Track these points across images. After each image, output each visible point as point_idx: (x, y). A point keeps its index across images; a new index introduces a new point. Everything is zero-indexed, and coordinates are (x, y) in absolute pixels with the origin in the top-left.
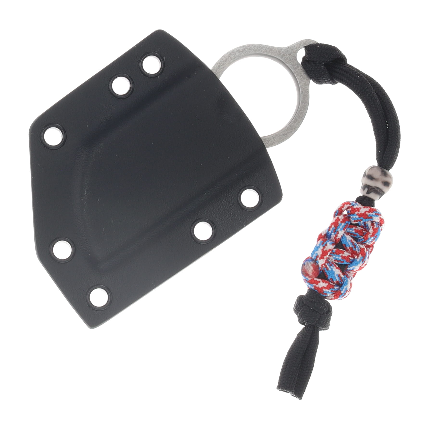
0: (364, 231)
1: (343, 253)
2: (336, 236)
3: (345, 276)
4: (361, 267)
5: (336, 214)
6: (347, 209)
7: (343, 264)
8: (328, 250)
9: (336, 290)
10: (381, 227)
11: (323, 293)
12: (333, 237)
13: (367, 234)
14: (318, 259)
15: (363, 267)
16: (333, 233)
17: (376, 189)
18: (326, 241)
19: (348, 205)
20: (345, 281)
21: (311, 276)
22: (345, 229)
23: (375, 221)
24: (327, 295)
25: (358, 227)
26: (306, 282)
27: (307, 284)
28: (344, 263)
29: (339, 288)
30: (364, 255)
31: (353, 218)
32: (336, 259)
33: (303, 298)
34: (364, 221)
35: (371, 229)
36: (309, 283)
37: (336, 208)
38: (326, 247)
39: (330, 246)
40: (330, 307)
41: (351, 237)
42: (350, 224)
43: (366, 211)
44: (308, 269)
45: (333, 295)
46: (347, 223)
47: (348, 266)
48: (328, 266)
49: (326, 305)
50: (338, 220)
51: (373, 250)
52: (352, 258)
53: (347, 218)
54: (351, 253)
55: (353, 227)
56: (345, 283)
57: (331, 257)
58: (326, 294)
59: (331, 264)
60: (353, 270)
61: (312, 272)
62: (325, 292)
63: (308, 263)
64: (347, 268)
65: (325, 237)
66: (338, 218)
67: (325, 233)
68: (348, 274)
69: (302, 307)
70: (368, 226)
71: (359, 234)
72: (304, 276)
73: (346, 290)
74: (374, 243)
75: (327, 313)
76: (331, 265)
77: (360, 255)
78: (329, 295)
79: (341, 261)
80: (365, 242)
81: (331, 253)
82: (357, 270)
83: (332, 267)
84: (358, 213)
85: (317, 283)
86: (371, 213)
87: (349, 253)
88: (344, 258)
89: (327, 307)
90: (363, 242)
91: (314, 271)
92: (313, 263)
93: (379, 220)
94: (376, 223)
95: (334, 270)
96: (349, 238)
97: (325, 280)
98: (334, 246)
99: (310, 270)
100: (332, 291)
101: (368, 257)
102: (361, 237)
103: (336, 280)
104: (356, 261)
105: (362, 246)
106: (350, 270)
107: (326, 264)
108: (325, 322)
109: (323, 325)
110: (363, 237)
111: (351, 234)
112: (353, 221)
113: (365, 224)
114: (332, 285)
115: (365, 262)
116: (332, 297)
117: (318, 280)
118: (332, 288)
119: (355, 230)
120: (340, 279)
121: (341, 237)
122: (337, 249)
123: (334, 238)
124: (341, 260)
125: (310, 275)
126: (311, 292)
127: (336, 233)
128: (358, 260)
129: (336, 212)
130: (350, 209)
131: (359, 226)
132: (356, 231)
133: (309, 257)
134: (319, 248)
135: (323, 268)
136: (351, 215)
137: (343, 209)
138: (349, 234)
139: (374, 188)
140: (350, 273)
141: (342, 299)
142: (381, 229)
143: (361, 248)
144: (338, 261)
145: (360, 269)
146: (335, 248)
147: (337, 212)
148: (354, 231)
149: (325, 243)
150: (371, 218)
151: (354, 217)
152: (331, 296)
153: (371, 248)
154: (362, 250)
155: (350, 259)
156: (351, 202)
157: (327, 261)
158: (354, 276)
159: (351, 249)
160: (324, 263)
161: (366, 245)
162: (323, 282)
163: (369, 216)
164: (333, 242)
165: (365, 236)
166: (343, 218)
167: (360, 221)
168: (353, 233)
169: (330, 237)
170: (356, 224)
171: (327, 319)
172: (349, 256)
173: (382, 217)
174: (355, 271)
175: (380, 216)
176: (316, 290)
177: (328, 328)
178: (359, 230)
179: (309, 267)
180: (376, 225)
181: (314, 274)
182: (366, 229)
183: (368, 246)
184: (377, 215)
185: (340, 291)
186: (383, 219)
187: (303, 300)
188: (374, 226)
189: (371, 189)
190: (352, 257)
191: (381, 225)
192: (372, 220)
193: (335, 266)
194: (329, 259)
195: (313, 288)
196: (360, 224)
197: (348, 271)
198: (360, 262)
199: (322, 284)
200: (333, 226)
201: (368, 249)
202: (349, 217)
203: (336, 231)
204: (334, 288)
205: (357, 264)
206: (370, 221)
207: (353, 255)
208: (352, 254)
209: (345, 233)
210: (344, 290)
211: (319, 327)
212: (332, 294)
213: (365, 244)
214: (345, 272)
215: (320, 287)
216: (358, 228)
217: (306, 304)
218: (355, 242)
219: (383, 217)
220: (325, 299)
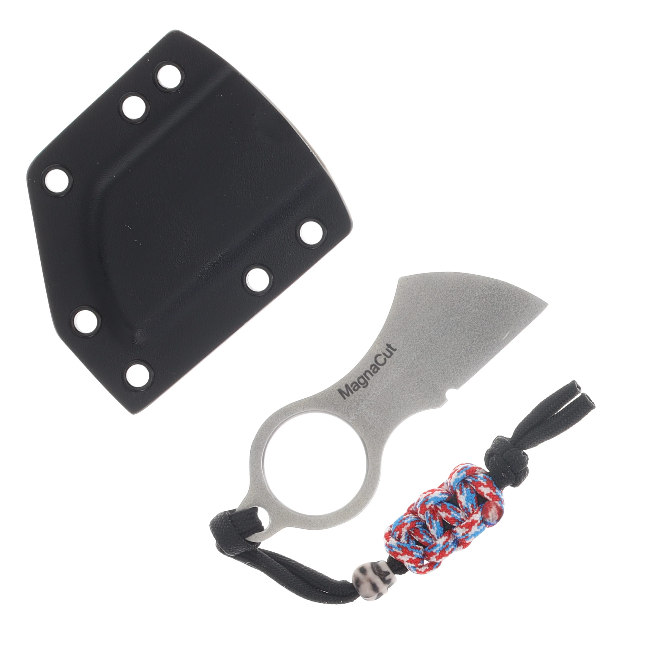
0: (413, 532)
1: (447, 518)
2: (447, 540)
3: (454, 489)
4: (431, 493)
5: (437, 565)
6: (424, 565)
7: (451, 505)
8: (464, 528)
9: (471, 477)
10: (391, 530)
11: (487, 480)
12: (451, 541)
13: (410, 528)
14: (479, 522)
15: (429, 491)
16: (450, 544)
17: (377, 571)
18: (461, 538)
19: (420, 570)
20: (456, 484)
21: (494, 505)
22: (435, 544)
23: (396, 540)
24: (484, 476)
25: (418, 541)
26: (502, 500)
27: (502, 497)
28: (449, 505)
29: (466, 478)
30: (423, 505)
31: (420, 554)
32: (458, 513)
33: (514, 483)
34: (408, 545)
35: (403, 533)
36: (500, 497)
37: (435, 572)
38: (464, 532)
39: (460, 532)
40: (487, 461)
41: (429, 532)
42: (426, 547)
43: (402, 555)
44: (495, 514)
45: (476, 472)
46: (429, 550)
47: (446, 500)
48: (471, 509)
49: (491, 464)
50: (438, 558)
51: (409, 506)
52: (438, 506)
53: (426, 556)
54: (437, 513)
55: (424, 542)
56: (458, 482)
57: (462, 517)
58: (485, 478)
59: (465, 510)
60: (443, 493)
61: (492, 509)
62: (486, 480)
63: (493, 521)
64: (448, 498)
65: (461, 543)
66: (437, 560)
67: (459, 547)
68: (450, 490)
69: (518, 473)
70: (406, 537)
71: (419, 532)
72: (503, 508)
73: (459, 473)
74: (406, 514)
75: (494, 454)
76: (467, 509)
77: (428, 507)
78: (482, 475)
79: (452, 508)
80: (415, 520)
81: (462, 523)
82: (438, 490)
83: (466, 506)
84: (412, 557)
85: (490, 495)
86: (397, 551)
87: (439, 514)
88: (448, 512)
89: (490, 462)
90: (418, 520)
91: (489, 510)
92: (486, 520)
93: (390, 539)
94: (394, 537)
95: (465, 502)
96: (433, 532)
97: (479, 494)
98: (454, 530)
99: (492, 513)
100: (477, 479)
101: (418, 501)
102: (419, 528)
103: (467, 489)
104: (435, 502)
105: (421, 516)
106: (446, 494)
107: (471, 512)
108: (501, 445)
109: (503, 442)
110: (416, 526)
111: (429, 535)
112: (421, 550)
113: (408, 541)
114: (473, 485)
115: (425, 497)
116: (479, 471)
117: (488, 498)
118: (475, 482)
119: (422, 538)
120: (462, 488)
121: (442, 536)
122: (452, 524)
123: (451, 538)
124: (453, 511)
125: (496, 506)
126: (501, 486)
127: (446, 544)
128: (432, 502)
129: (437, 567)
130: (419, 564)
131: (415, 540)
132: (421, 536)
133: (488, 527)
134: (473, 534)
135: (477, 509)
136: (421, 558)
137: (428, 568)
138: (430, 535)
139: (378, 574)
140: (447, 490)
141: (468, 464)
142: (391, 526)
143: (423, 515)
144: (456, 510)
145: (433, 491)
146: (454, 527)
147: (435, 566)
148: (424, 537)
149: (464, 537)
150: (399, 546)
151: (418, 554)
152: (479, 473)
153: (411, 509)
154: (423, 511)
155: (442, 508)
156: (416, 572)
157: (469, 515)
158: (443, 485)
159: (435, 518)
160: (474, 515)
161: (416, 515)
162: (483, 493)
163: (401, 549)
164: (454, 534)
165: (413, 526)
166: (431, 558)
167: (413, 547)
168: (426, 535)
169: (454, 541)
170: (419, 545)
171: (496, 448)
172: (440, 511)
173: (386, 541)
174: (440, 490)
175: (388, 543)
176: (495, 486)
177: (498, 436)
178: (418, 536)
179: (492, 516)
180: (396, 534)
181: (491, 506)
182: (408, 534)
183: (414, 513)
184: (391, 546)
185: (467, 475)
186: (385, 539)
187: (515, 480)
188: (398, 535)
189: (383, 575)
190: (438, 509)
191: (390, 532)
192: (399, 543)
193: (462, 506)
194: (466, 516)
195: (497, 491)
196: (413, 543)
197: (448, 493)
198: (431, 499)
199: (486, 491)
200: (447, 552)
201: (414, 510)
202: (424, 555)
203: (446, 545)
204: (472, 480)
205: (436, 498)
206: (401, 541)
207: (435, 510)
208: (437, 511)
209: (436, 540)
210: (462, 474)
211: (509, 442)
212: (477, 474)
213: (416, 517)
214: (452, 494)
215: (488, 488)
216: (418, 539)
217: (513, 474)
218: (428, 524)
219: (384, 541)
220: (488, 471)
